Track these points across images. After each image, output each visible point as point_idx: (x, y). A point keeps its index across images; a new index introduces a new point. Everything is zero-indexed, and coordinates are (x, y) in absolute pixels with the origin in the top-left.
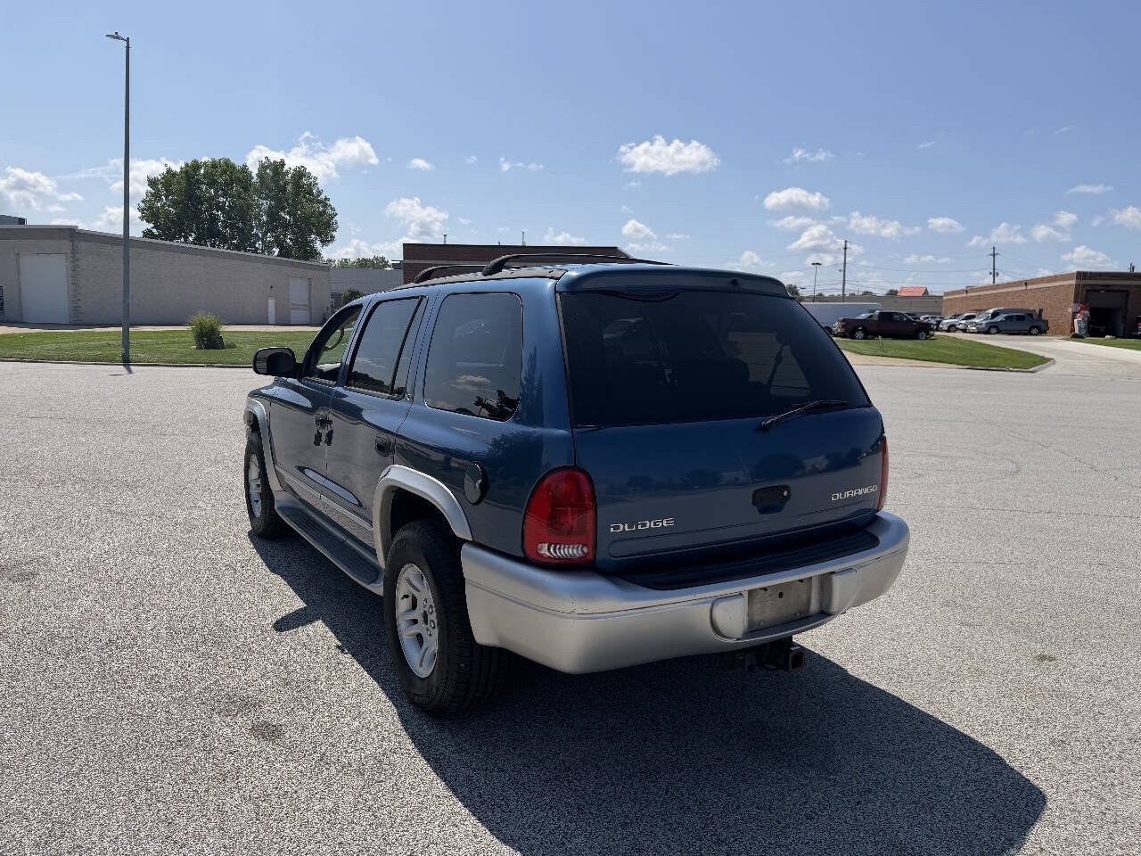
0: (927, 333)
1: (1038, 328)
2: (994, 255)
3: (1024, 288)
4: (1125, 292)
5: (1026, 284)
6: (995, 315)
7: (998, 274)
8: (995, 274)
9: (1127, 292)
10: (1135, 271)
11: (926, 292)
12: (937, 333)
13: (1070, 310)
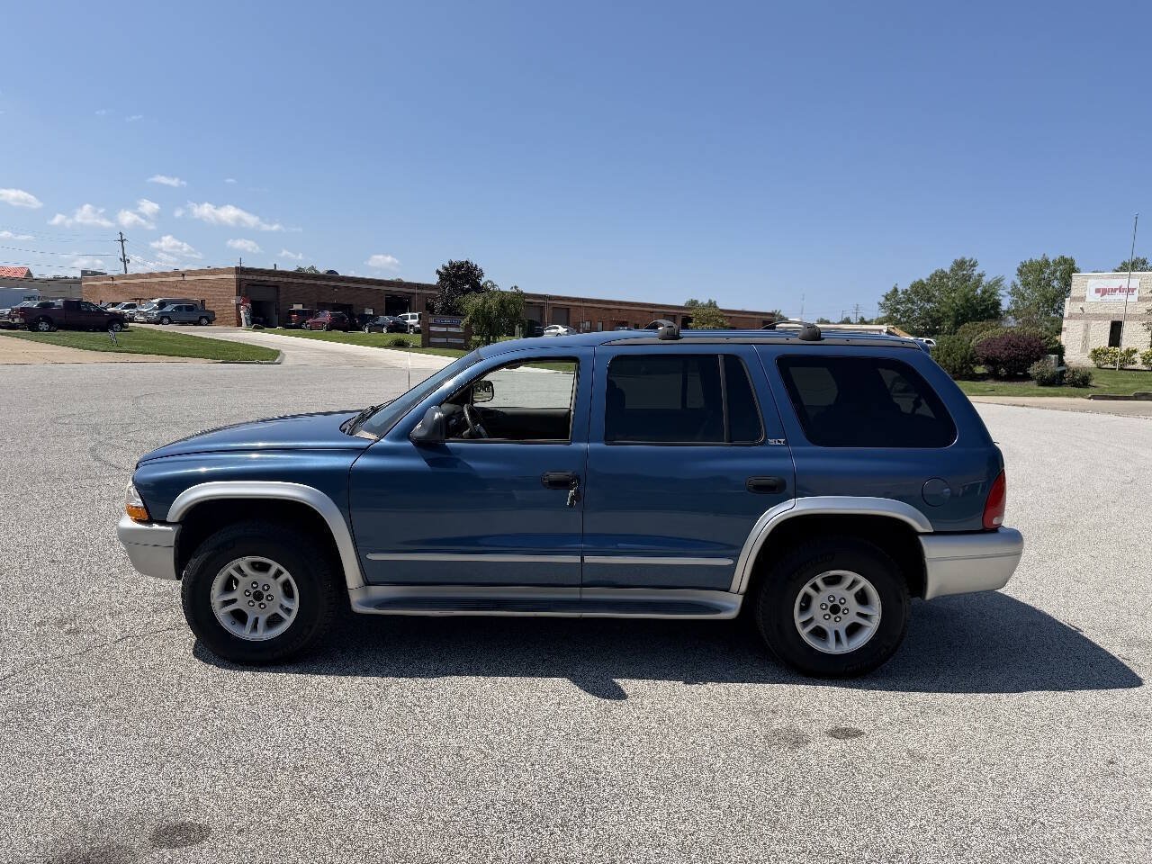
0: (123, 326)
1: (206, 317)
2: (122, 241)
3: (181, 278)
4: (276, 287)
5: (183, 275)
6: (162, 305)
7: (129, 261)
8: (125, 261)
9: (277, 287)
10: (277, 269)
11: (29, 274)
12: (130, 324)
13: (234, 302)
